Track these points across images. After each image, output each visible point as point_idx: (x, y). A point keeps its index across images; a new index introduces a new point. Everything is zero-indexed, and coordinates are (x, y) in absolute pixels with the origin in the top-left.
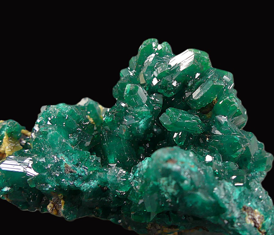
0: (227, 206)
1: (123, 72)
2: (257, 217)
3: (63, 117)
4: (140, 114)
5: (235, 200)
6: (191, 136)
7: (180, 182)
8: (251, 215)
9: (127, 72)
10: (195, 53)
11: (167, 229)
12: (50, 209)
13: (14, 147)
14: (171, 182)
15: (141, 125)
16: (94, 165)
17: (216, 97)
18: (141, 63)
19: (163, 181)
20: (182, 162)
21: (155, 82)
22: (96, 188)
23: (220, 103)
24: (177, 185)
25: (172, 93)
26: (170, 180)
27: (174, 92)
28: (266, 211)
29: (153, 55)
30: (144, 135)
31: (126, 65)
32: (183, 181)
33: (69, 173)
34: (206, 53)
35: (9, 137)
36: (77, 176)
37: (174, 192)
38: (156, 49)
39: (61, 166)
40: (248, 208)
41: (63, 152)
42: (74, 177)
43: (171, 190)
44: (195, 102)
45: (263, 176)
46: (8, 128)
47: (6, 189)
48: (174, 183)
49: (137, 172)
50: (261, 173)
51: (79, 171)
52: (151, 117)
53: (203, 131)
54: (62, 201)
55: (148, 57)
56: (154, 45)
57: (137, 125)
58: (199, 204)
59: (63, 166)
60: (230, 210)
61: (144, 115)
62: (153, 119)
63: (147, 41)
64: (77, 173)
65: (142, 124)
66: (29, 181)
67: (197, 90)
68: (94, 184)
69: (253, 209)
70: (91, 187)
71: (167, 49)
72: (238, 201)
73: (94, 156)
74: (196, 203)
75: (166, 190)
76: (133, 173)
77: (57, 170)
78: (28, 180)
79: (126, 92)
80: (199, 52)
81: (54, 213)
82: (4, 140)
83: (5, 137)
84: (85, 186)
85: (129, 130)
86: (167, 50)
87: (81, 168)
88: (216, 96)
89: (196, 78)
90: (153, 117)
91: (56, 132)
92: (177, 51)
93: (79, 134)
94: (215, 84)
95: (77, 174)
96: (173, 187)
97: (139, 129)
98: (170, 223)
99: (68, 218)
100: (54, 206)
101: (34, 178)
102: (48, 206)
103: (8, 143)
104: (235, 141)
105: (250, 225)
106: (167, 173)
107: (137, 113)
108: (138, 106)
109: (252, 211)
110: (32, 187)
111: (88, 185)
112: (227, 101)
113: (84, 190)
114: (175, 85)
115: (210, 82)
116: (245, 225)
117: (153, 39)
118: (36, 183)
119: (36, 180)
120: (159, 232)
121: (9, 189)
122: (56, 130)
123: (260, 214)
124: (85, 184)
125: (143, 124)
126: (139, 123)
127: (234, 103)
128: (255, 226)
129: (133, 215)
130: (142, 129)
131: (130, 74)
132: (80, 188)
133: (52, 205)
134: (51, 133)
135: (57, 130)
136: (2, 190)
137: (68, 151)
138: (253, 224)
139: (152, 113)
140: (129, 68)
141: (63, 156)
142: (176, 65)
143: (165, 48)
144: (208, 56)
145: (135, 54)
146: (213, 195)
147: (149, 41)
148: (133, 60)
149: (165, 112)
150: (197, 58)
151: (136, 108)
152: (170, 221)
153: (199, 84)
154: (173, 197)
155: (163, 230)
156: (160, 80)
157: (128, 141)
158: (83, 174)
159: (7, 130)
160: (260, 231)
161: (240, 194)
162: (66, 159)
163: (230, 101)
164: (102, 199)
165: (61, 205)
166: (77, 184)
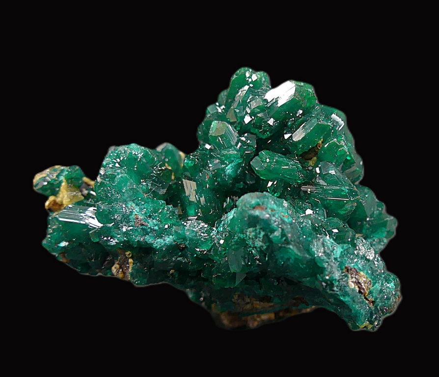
0: (326, 265)
1: (210, 109)
2: (362, 280)
3: (135, 159)
4: (228, 157)
5: (336, 259)
6: (290, 186)
7: (269, 234)
8: (355, 278)
9: (215, 108)
10: (297, 85)
11: (258, 302)
12: (115, 271)
13: (74, 196)
14: (260, 232)
15: (228, 171)
16: (169, 217)
17: (322, 140)
18: (232, 98)
19: (250, 232)
20: (272, 210)
21: (247, 119)
22: (171, 245)
23: (326, 146)
24: (266, 236)
25: (268, 133)
26: (258, 231)
27: (270, 133)
28: (375, 275)
29: (246, 87)
30: (232, 184)
31: (214, 100)
32: (273, 231)
33: (140, 226)
34: (311, 86)
35: (68, 183)
36: (149, 230)
37: (263, 246)
38: (250, 80)
39: (131, 217)
40: (351, 269)
41: (133, 200)
42: (145, 232)
43: (259, 244)
44: (295, 144)
45: (382, 244)
46: (67, 173)
47: (63, 244)
48: (262, 233)
49: (221, 226)
50: (380, 241)
51: (151, 223)
52: (241, 162)
53: (303, 180)
54: (130, 260)
55: (241, 90)
56: (247, 75)
57: (223, 170)
58: (291, 261)
59: (133, 217)
60: (329, 270)
61: (232, 159)
62: (243, 165)
63: (240, 70)
64: (149, 226)
65: (229, 170)
66: (91, 234)
67: (298, 130)
68: (169, 240)
69: (358, 271)
70: (165, 243)
71: (263, 79)
72: (339, 260)
73: (170, 206)
74: (288, 259)
75: (254, 243)
76: (217, 228)
77: (126, 222)
78: (90, 232)
79: (212, 130)
80: (302, 84)
81: (120, 276)
82: (62, 188)
83: (63, 184)
84: (158, 243)
85: (214, 176)
86: (264, 81)
87: (154, 221)
88: (322, 137)
89: (297, 115)
90: (243, 161)
91: (126, 175)
92: (275, 84)
93: (153, 180)
94: (320, 123)
95: (149, 228)
96: (261, 239)
97: (225, 176)
98: (261, 292)
99: (137, 283)
100: (121, 267)
101: (97, 230)
102: (113, 268)
103: (67, 191)
104: (342, 193)
105: (353, 290)
106: (254, 221)
107: (224, 155)
108: (225, 148)
109: (357, 273)
110: (95, 241)
111: (162, 241)
112: (334, 143)
113: (156, 247)
114: (271, 124)
115: (314, 121)
116: (347, 289)
117: (246, 69)
118: (100, 236)
119: (100, 232)
120: (248, 306)
121: (67, 244)
122: (125, 173)
123: (367, 278)
124: (159, 240)
125: (231, 169)
126: (226, 168)
127: (343, 146)
128: (360, 292)
129: (215, 279)
130: (229, 175)
131: (218, 110)
132: (152, 244)
133: (118, 266)
134: (120, 176)
135: (127, 174)
136: (59, 245)
137: (140, 199)
138: (357, 289)
139: (242, 156)
140: (217, 104)
141: (134, 205)
142: (273, 99)
143: (261, 79)
144: (313, 89)
145: (226, 85)
146: (308, 251)
147: (242, 70)
148: (223, 95)
149: (257, 155)
150: (298, 91)
151: (223, 149)
152: (260, 290)
153: (300, 122)
154: (261, 252)
155: (252, 304)
156: (253, 118)
157: (213, 190)
158: (156, 228)
159: (66, 175)
160: (367, 299)
161: (342, 252)
162: (136, 209)
163: (338, 144)
164: (178, 259)
165: (129, 266)
166: (149, 239)
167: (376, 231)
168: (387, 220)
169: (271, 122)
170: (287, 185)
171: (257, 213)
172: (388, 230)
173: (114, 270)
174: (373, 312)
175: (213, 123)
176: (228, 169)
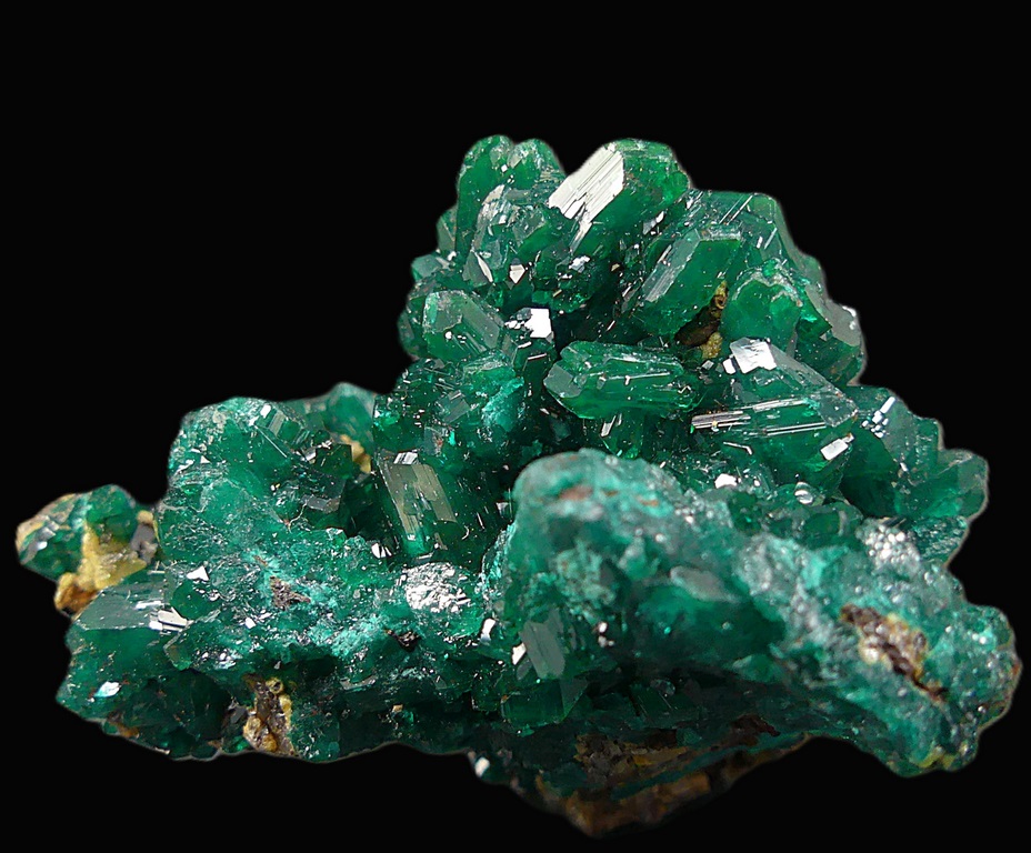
0: (784, 613)
1: (420, 267)
2: (896, 638)
3: (244, 434)
4: (485, 380)
5: (810, 592)
6: (660, 422)
7: (614, 558)
8: (877, 635)
9: (432, 263)
10: (627, 153)
11: (644, 751)
12: (251, 736)
13: (120, 563)
14: (589, 561)
15: (491, 417)
16: (359, 567)
17: (723, 283)
18: (469, 223)
19: (565, 563)
20: (610, 492)
21: (516, 272)
22: (378, 642)
23: (735, 297)
24: (608, 565)
25: (577, 295)
26: (583, 556)
27: (583, 295)
28: (930, 615)
29: (499, 190)
30: (510, 448)
31: (429, 244)
32: (620, 549)
33: (287, 606)
34: (663, 147)
35: (98, 533)
36: (314, 612)
37: (605, 596)
38: (504, 168)
39: (261, 587)
40: (859, 613)
41: (258, 543)
42: (304, 621)
43: (593, 590)
44: (654, 310)
45: (957, 532)
46: (90, 507)
47: (107, 690)
48: (596, 561)
49: (496, 563)
50: (949, 524)
51: (317, 593)
52: (520, 388)
53: (696, 401)
54: (283, 701)
55: (486, 201)
57: (477, 416)
58: (690, 621)
59: (265, 588)
60: (798, 625)
61: (495, 383)
62: (530, 394)
63: (474, 148)
64: (313, 603)
65: (492, 412)
66: (168, 649)
67: (654, 270)
68: (369, 628)
69: (880, 611)
70: (363, 639)
71: (539, 159)
72: (820, 592)
73: (356, 539)
74: (681, 617)
75: (581, 593)
76: (487, 572)
77: (250, 602)
78: (166, 647)
79: (428, 318)
80: (640, 146)
81: (267, 746)
82: (84, 548)
83: (86, 538)
84: (344, 641)
86: (543, 163)
87: (324, 586)
88: (721, 276)
89: (645, 232)
90: (526, 384)
91: (226, 480)
92: (571, 162)
93: (301, 480)
94: (708, 239)
95: (313, 607)
96: (597, 578)
97: (485, 430)
98: (641, 722)
99: (312, 754)
100: (264, 724)
101: (182, 637)
102: (246, 728)
103: (97, 553)
104: (805, 414)
105: (877, 668)
106: (565, 534)
107: (470, 379)
108: (471, 359)
109: (878, 619)
110: (181, 668)
111: (353, 633)
112: (756, 284)
113: (342, 652)
114: (581, 270)
115: (692, 239)
116: (859, 668)
117: (490, 139)
118: (190, 654)
119: (189, 641)
120: (622, 767)
121: (117, 686)
122: (224, 476)
123: (910, 628)
124: (344, 634)
125: (498, 410)
126: (484, 410)
127: (782, 288)
128: (898, 670)
129: (508, 707)
130: (495, 428)
131: (440, 264)
132: (329, 646)
133: (257, 722)
134: (211, 486)
135: (229, 477)
136: (98, 695)
137: (274, 535)
138: (887, 664)
139: (519, 373)
140: (439, 251)
141: (262, 555)
143: (532, 158)
144: (671, 155)
145: (449, 199)
146: (730, 583)
147: (480, 147)
148: (446, 225)
149: (558, 358)
150: (632, 167)
151: (466, 363)
152: (638, 715)
153: (656, 249)
154: (604, 612)
155: (630, 760)
156: (529, 264)
157: (462, 474)
158: (333, 602)
159: (88, 512)
160: (922, 686)
161: (824, 571)
162: (270, 565)
163: (767, 284)
164: (404, 674)
165: (283, 717)
166: (319, 636)
167: (932, 501)
168: (956, 467)
169: (579, 264)
171: (567, 507)
172: (964, 490)
173: (249, 734)
174: (949, 718)
175: (428, 300)
176: (489, 413)
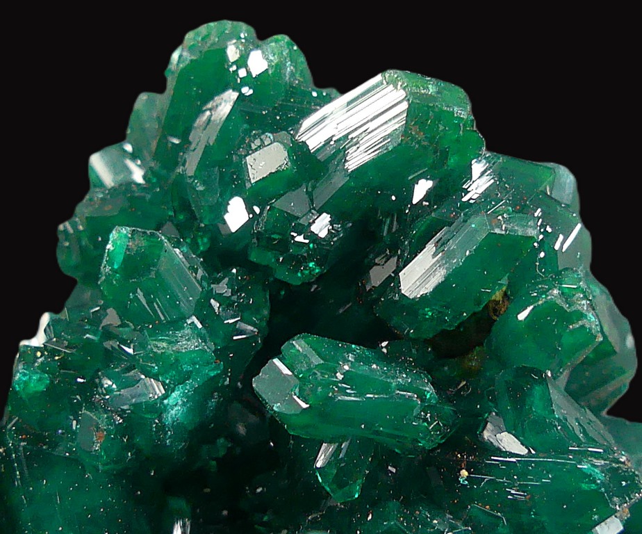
6: (393, 458)
10: (412, 93)
15: (173, 412)
17: (505, 288)
18: (179, 127)
21: (236, 215)
23: (522, 316)
25: (311, 265)
27: (318, 264)
29: (232, 95)
34: (460, 93)
38: (242, 73)
44: (413, 307)
52: (218, 374)
55: (209, 105)
56: (232, 53)
57: (157, 410)
61: (187, 368)
62: (227, 382)
65: (176, 406)
67: (420, 256)
71: (289, 68)
79: (110, 263)
80: (431, 87)
85: (124, 430)
86: (292, 74)
88: (504, 281)
89: (415, 201)
90: (225, 372)
94: (497, 231)
97: (162, 428)
104: (583, 485)
107: (155, 358)
108: (160, 328)
112: (552, 308)
114: (323, 234)
115: (477, 223)
117: (228, 24)
125: (184, 404)
126: (166, 402)
127: (581, 316)
130: (177, 426)
131: (130, 172)
140: (129, 148)
142: (328, 142)
143: (279, 68)
144: (469, 108)
145: (156, 82)
149: (277, 353)
150: (418, 114)
151: (153, 333)
156: (257, 210)
157: (121, 474)
163: (566, 306)
169: (321, 225)
170: (384, 456)
175: (113, 235)
176: (172, 406)
